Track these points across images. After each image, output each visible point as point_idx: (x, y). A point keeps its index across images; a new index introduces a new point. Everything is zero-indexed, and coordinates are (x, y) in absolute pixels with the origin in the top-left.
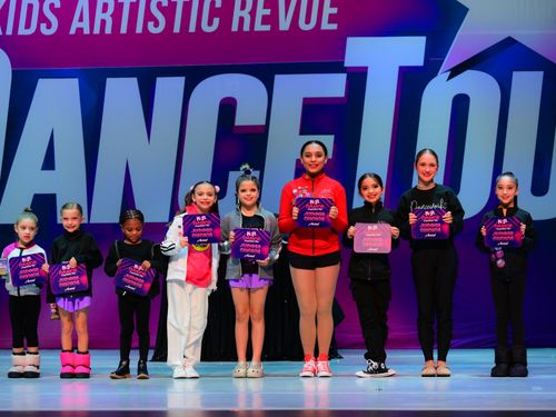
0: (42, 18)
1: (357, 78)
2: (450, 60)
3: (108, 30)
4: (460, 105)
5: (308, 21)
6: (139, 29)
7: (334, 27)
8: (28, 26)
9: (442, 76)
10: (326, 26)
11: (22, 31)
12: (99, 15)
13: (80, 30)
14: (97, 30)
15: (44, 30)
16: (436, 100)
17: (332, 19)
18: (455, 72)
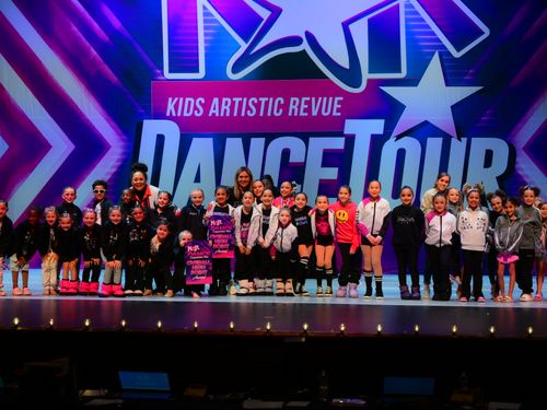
0: (196, 108)
1: (350, 140)
2: (396, 132)
3: (228, 114)
4: (401, 154)
5: (326, 111)
6: (243, 114)
7: (339, 114)
8: (188, 111)
9: (392, 139)
10: (335, 114)
11: (185, 114)
12: (223, 107)
13: (214, 114)
14: (222, 114)
15: (196, 114)
16: (389, 151)
17: (338, 110)
18: (399, 137)
